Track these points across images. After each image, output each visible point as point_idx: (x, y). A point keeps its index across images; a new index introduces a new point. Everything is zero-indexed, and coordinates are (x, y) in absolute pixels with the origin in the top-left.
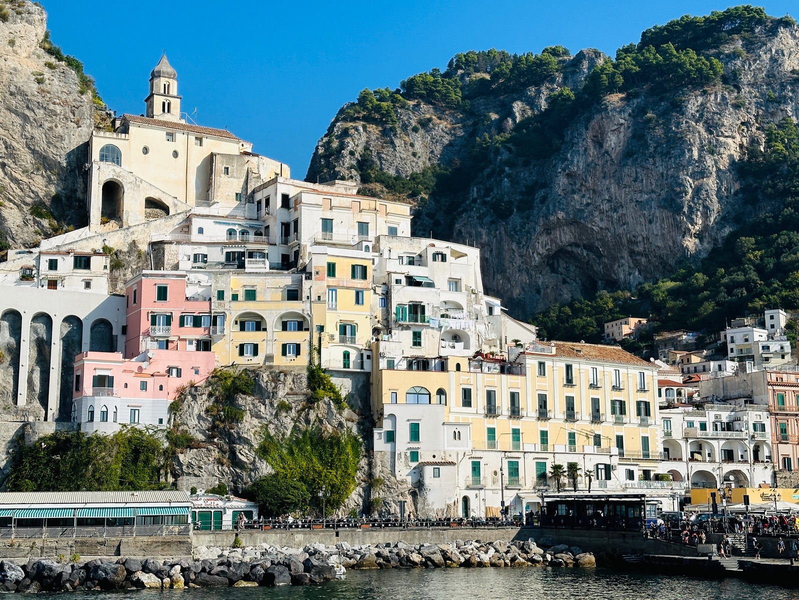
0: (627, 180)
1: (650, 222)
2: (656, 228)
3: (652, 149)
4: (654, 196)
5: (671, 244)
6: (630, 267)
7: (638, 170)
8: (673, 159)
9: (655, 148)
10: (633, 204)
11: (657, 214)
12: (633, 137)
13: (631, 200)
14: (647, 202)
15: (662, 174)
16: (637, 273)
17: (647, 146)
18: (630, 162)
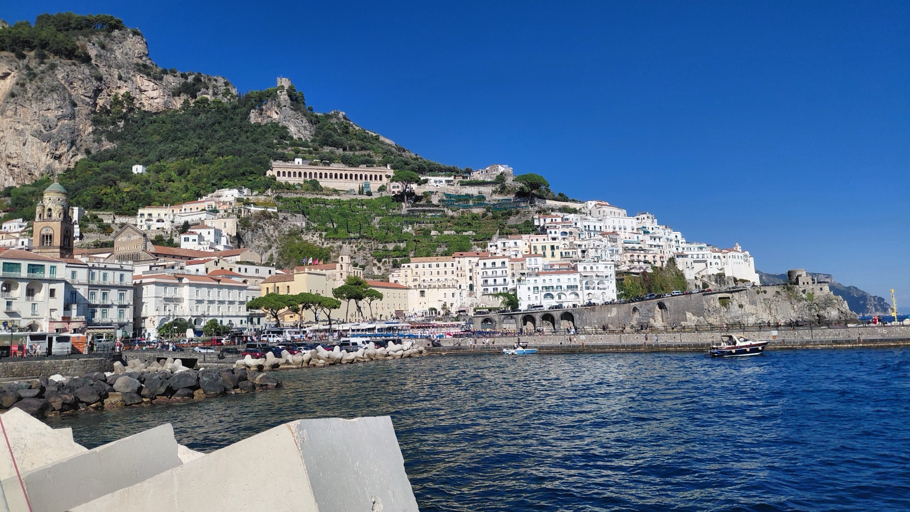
0: (9, 113)
1: (24, 145)
2: (28, 149)
3: (30, 95)
4: (27, 126)
5: (38, 162)
6: (6, 174)
7: (18, 107)
8: (44, 104)
9: (33, 94)
10: (12, 130)
11: (29, 140)
12: (17, 84)
13: (11, 128)
14: (22, 131)
15: (35, 112)
16: (11, 179)
17: (25, 91)
18: (12, 100)
